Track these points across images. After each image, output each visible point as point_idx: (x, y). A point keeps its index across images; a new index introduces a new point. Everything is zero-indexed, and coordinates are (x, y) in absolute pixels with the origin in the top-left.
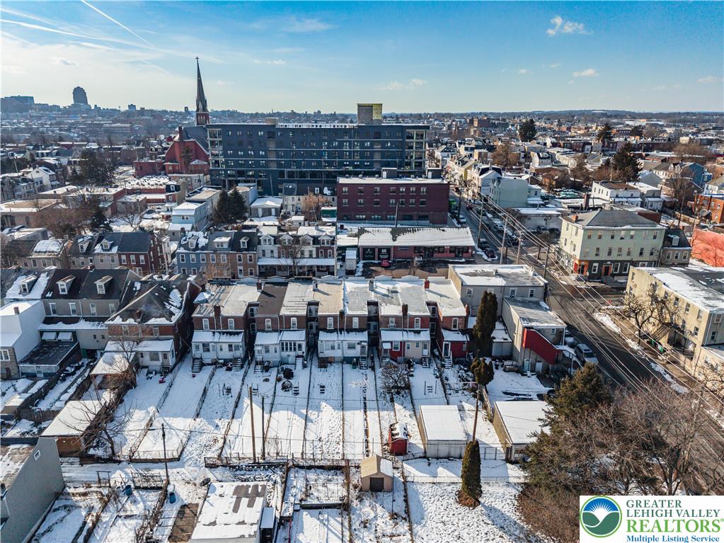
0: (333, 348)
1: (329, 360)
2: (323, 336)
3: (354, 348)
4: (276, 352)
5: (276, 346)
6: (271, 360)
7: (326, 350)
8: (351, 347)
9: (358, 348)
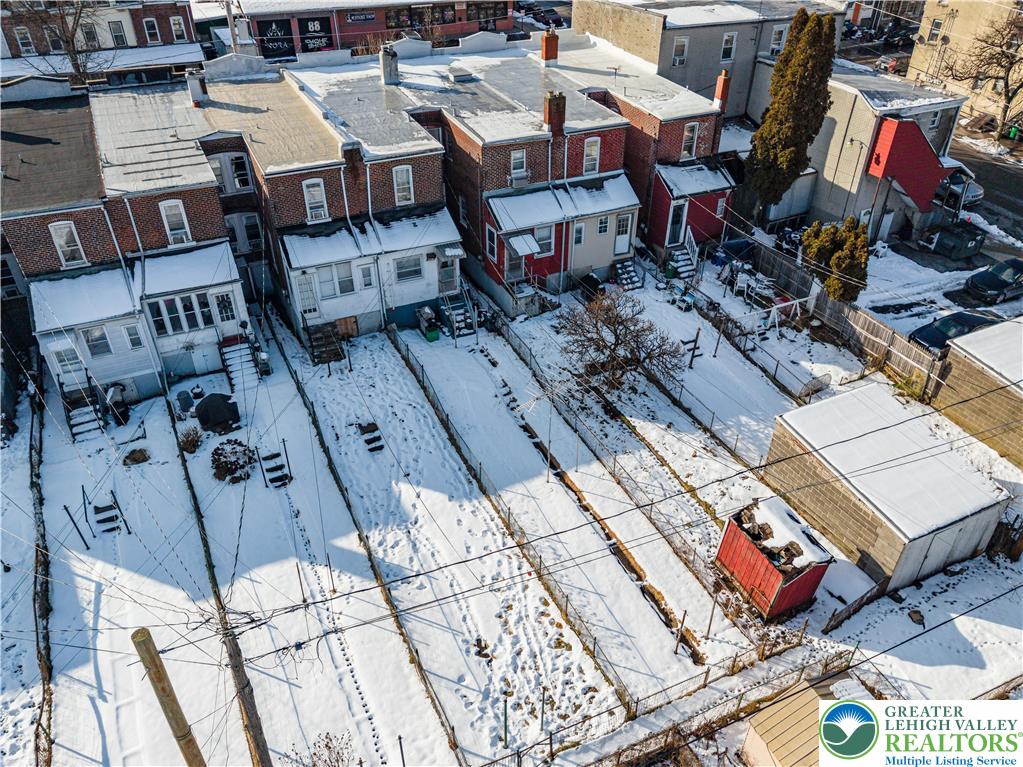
0: (347, 287)
1: (341, 330)
2: (302, 253)
3: (417, 273)
4: (136, 342)
5: (130, 322)
6: (126, 378)
7: (324, 298)
8: (408, 271)
9: (431, 269)
